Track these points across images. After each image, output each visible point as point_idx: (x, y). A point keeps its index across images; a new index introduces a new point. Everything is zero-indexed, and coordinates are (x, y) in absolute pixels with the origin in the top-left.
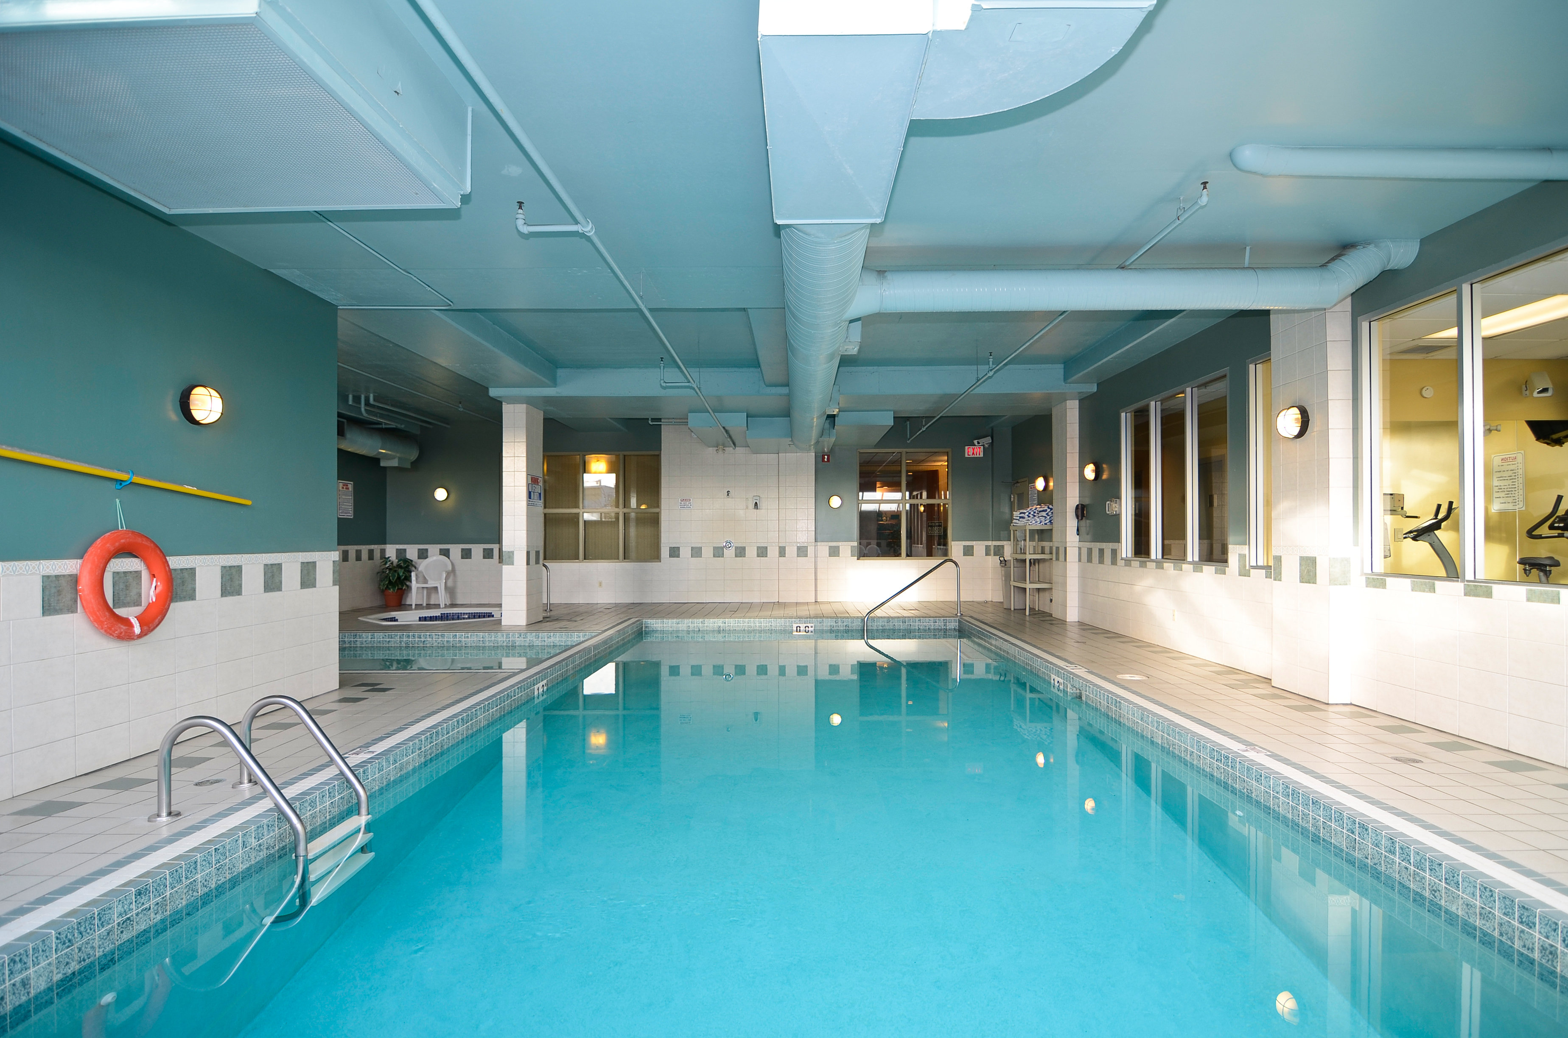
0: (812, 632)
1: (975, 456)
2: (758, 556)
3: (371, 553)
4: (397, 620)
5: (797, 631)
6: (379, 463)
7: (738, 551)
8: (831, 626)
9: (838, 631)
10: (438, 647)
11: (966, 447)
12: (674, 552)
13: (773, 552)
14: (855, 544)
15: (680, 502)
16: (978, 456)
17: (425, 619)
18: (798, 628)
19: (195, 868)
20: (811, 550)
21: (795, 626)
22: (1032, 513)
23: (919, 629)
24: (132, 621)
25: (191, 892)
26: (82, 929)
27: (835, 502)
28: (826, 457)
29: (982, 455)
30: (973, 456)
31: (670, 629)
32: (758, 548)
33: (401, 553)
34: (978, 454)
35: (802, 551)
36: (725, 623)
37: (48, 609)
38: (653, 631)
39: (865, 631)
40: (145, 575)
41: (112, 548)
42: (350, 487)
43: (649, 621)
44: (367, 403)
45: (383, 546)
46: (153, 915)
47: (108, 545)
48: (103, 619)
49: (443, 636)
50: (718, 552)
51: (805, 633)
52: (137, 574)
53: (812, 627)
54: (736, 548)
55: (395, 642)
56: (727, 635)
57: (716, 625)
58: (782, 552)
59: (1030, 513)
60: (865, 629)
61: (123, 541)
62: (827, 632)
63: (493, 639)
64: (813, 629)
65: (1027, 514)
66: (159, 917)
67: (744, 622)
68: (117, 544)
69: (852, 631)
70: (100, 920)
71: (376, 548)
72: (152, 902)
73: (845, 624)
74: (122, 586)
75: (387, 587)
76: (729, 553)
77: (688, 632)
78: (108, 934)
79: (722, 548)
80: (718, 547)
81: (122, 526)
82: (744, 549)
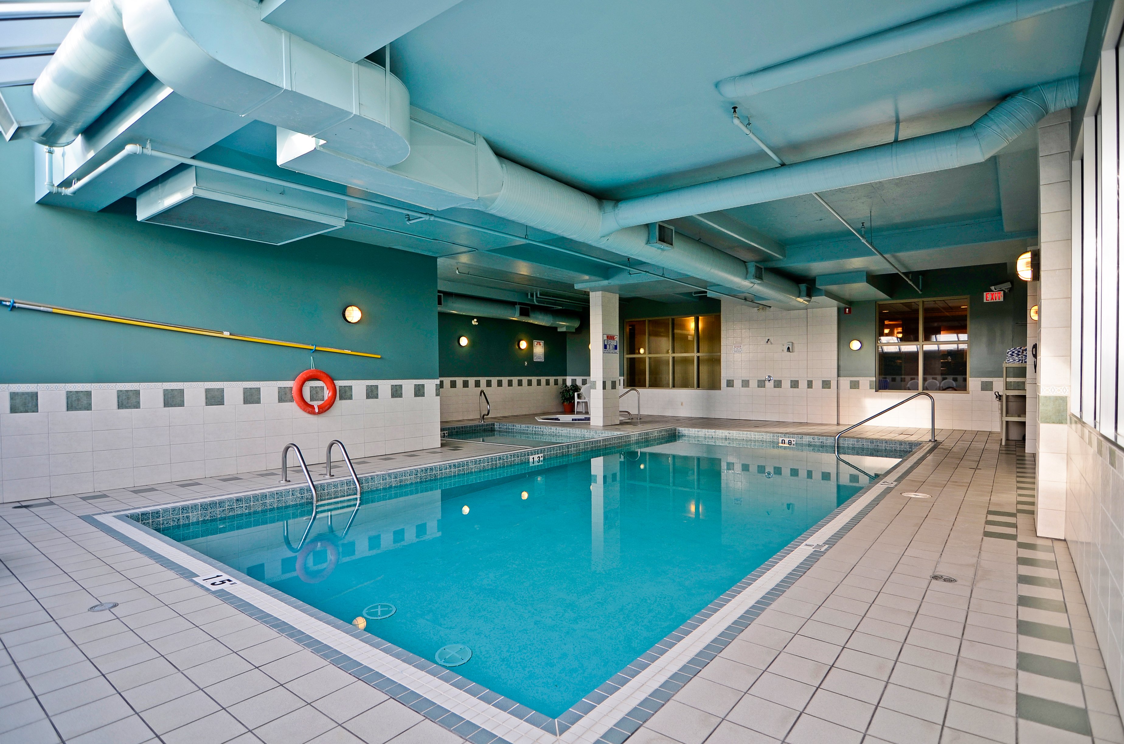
0: (794, 445)
1: (995, 301)
2: (791, 387)
3: (556, 382)
4: (559, 420)
5: (782, 443)
6: (557, 330)
7: (776, 383)
8: (809, 441)
9: (815, 446)
10: (549, 435)
11: (985, 293)
12: (730, 384)
13: (803, 384)
14: (874, 379)
15: (734, 348)
16: (998, 300)
17: (576, 420)
18: (783, 441)
19: (266, 498)
20: (834, 384)
21: (780, 439)
22: (1016, 352)
23: (886, 449)
24: (315, 407)
25: (263, 506)
26: (212, 506)
27: (855, 345)
28: (847, 310)
29: (1002, 299)
30: (992, 301)
31: (693, 435)
32: (791, 381)
33: (574, 381)
34: (997, 298)
35: (826, 384)
36: (730, 434)
37: (281, 400)
38: (683, 436)
39: (836, 447)
40: (325, 388)
41: (306, 377)
42: (541, 343)
43: (680, 429)
44: (537, 297)
45: (564, 378)
46: (244, 510)
47: (304, 376)
48: (301, 405)
49: (551, 429)
50: (761, 384)
51: (788, 445)
52: (322, 388)
53: (794, 441)
54: (775, 381)
55: (530, 431)
56: (731, 442)
57: (724, 434)
58: (810, 384)
59: (1013, 352)
60: (836, 445)
61: (311, 374)
62: (806, 445)
63: (574, 432)
64: (795, 442)
65: (1011, 353)
66: (247, 511)
67: (743, 434)
68: (308, 375)
69: (826, 446)
70: (219, 505)
71: (560, 379)
72: (244, 505)
73: (820, 441)
74: (314, 392)
75: (564, 401)
76: (770, 385)
77: (705, 438)
78: (223, 511)
79: (764, 381)
80: (761, 380)
81: (313, 368)
82: (780, 381)
